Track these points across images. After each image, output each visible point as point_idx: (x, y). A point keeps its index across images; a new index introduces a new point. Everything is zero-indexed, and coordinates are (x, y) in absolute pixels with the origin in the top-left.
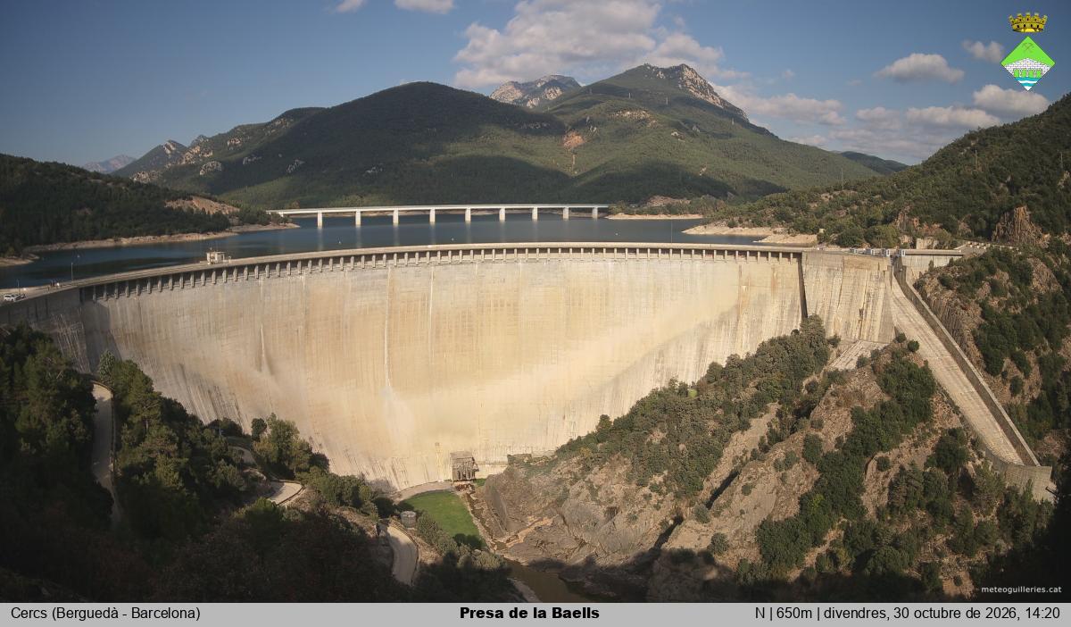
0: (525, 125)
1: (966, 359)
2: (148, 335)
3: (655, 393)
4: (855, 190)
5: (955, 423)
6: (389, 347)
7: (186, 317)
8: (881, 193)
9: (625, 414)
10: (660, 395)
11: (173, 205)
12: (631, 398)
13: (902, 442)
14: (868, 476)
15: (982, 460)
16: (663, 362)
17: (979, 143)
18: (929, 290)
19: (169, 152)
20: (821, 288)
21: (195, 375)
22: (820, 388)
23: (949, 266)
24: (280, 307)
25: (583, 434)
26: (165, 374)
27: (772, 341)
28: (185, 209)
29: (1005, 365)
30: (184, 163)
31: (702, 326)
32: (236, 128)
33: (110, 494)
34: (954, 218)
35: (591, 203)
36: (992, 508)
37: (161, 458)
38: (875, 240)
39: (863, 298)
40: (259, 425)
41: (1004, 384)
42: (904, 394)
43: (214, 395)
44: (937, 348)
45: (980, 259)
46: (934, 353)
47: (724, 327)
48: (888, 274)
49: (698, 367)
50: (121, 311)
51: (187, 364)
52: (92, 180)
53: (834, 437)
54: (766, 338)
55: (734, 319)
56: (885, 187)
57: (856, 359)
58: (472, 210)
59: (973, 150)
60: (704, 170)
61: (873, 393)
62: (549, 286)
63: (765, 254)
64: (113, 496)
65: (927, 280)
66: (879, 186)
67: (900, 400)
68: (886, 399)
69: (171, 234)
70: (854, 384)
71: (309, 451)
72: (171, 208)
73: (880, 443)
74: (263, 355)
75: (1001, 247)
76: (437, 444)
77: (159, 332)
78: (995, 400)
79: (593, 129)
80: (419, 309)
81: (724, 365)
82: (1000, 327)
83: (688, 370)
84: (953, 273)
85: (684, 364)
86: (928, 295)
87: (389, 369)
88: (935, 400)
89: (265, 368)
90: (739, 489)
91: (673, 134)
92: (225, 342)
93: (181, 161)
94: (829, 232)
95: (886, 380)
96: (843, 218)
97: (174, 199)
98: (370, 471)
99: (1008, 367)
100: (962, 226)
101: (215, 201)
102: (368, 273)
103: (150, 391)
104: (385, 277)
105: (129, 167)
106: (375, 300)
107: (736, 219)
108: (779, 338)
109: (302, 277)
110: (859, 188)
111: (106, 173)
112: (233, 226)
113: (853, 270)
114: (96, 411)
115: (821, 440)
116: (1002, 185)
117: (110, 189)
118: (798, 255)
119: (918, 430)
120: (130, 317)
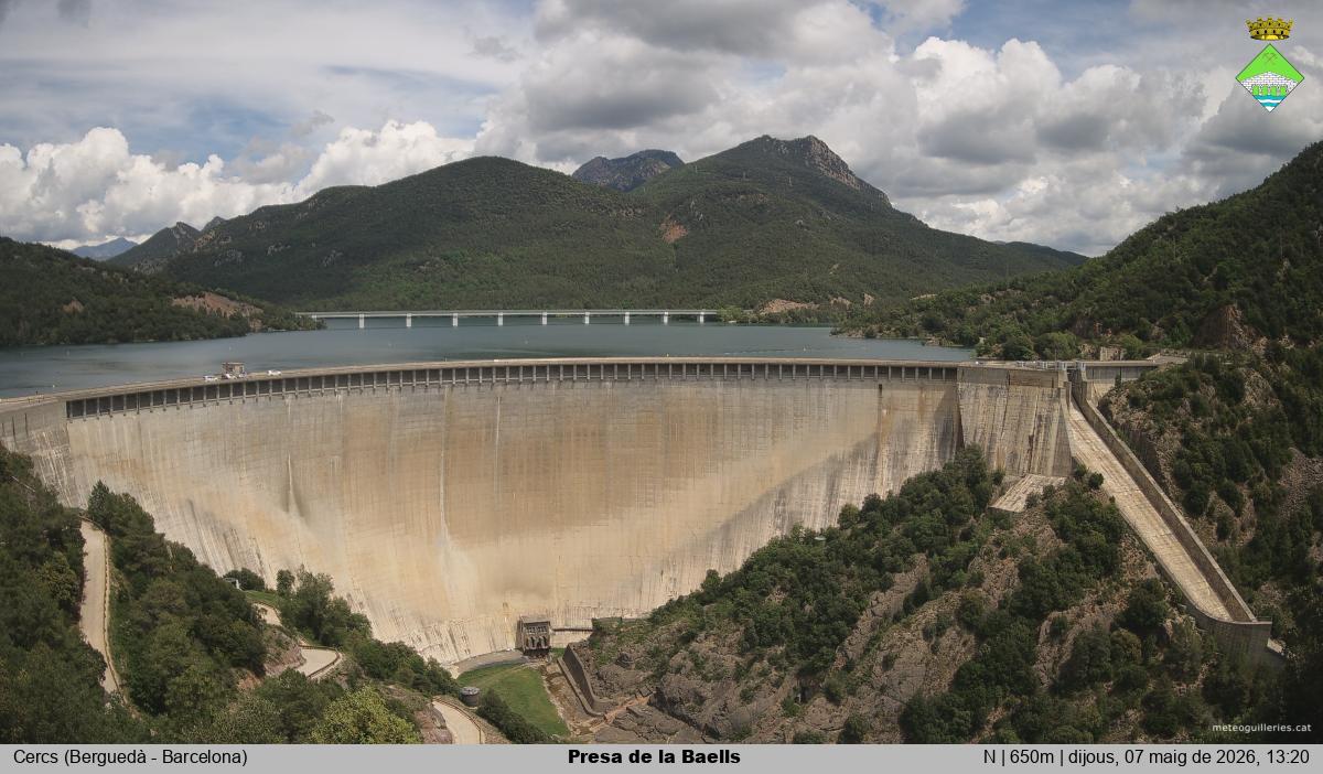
0: (615, 212)
1: (1162, 494)
2: (150, 463)
3: (773, 543)
4: (1023, 290)
5: (1150, 573)
6: (446, 484)
7: (196, 442)
8: (1055, 294)
9: (739, 567)
10: (781, 546)
11: (184, 303)
12: (745, 548)
13: (1083, 598)
14: (1041, 640)
15: (1184, 617)
16: (784, 504)
17: (1177, 228)
18: (1114, 409)
19: (178, 237)
20: (981, 412)
21: (207, 515)
22: (980, 533)
23: (1141, 380)
24: (312, 432)
25: (686, 593)
26: (170, 513)
27: (919, 478)
28: (196, 309)
29: (1211, 499)
30: (195, 250)
31: (833, 459)
32: (259, 209)
33: (102, 657)
34: (1146, 321)
35: (697, 307)
36: (1198, 675)
37: (165, 615)
38: (1047, 351)
39: (1033, 422)
40: (284, 578)
41: (1210, 523)
42: (1085, 539)
43: (230, 539)
44: (1126, 482)
45: (1180, 371)
46: (1122, 490)
47: (859, 461)
48: (1063, 392)
49: (828, 511)
50: (117, 432)
51: (197, 501)
52: (84, 269)
53: (998, 593)
54: (912, 474)
55: (871, 453)
56: (1060, 285)
57: (1024, 497)
58: (548, 316)
59: (1170, 236)
60: (835, 267)
61: (1047, 539)
62: (643, 411)
63: (910, 370)
64: (106, 659)
65: (1113, 399)
66: (1053, 285)
67: (1081, 547)
68: (1063, 545)
69: (181, 339)
70: (1024, 527)
71: (346, 611)
72: (179, 307)
73: (1055, 600)
74: (291, 492)
75: (1206, 355)
76: (505, 605)
77: (164, 459)
78: (1200, 543)
79: (698, 217)
80: (483, 439)
81: (860, 508)
82: (1204, 453)
83: (815, 514)
84: (1145, 388)
85: (810, 506)
86: (1115, 417)
87: (445, 509)
88: (1123, 545)
89: (293, 507)
90: (880, 659)
91: (798, 222)
92: (244, 475)
93: (192, 249)
94: (989, 342)
95: (1062, 524)
96: (1009, 325)
97: (182, 296)
98: (423, 637)
99: (1214, 502)
100: (1156, 330)
101: (232, 299)
102: (420, 392)
103: (152, 531)
104: (442, 398)
105: (129, 253)
106: (428, 426)
107: (875, 327)
108: (929, 473)
109: (340, 396)
110: (1027, 289)
111: (100, 260)
112: (254, 331)
113: (1020, 388)
114: (86, 554)
115: (981, 598)
116: (1206, 279)
117: (106, 281)
118: (952, 372)
119: (1102, 585)
120: (127, 439)
